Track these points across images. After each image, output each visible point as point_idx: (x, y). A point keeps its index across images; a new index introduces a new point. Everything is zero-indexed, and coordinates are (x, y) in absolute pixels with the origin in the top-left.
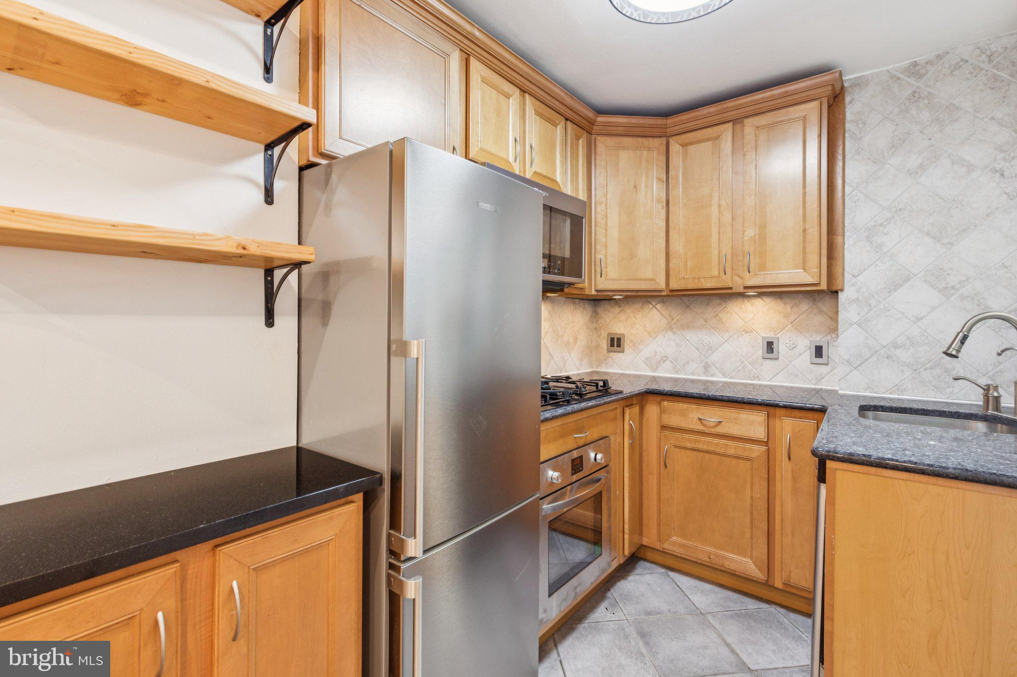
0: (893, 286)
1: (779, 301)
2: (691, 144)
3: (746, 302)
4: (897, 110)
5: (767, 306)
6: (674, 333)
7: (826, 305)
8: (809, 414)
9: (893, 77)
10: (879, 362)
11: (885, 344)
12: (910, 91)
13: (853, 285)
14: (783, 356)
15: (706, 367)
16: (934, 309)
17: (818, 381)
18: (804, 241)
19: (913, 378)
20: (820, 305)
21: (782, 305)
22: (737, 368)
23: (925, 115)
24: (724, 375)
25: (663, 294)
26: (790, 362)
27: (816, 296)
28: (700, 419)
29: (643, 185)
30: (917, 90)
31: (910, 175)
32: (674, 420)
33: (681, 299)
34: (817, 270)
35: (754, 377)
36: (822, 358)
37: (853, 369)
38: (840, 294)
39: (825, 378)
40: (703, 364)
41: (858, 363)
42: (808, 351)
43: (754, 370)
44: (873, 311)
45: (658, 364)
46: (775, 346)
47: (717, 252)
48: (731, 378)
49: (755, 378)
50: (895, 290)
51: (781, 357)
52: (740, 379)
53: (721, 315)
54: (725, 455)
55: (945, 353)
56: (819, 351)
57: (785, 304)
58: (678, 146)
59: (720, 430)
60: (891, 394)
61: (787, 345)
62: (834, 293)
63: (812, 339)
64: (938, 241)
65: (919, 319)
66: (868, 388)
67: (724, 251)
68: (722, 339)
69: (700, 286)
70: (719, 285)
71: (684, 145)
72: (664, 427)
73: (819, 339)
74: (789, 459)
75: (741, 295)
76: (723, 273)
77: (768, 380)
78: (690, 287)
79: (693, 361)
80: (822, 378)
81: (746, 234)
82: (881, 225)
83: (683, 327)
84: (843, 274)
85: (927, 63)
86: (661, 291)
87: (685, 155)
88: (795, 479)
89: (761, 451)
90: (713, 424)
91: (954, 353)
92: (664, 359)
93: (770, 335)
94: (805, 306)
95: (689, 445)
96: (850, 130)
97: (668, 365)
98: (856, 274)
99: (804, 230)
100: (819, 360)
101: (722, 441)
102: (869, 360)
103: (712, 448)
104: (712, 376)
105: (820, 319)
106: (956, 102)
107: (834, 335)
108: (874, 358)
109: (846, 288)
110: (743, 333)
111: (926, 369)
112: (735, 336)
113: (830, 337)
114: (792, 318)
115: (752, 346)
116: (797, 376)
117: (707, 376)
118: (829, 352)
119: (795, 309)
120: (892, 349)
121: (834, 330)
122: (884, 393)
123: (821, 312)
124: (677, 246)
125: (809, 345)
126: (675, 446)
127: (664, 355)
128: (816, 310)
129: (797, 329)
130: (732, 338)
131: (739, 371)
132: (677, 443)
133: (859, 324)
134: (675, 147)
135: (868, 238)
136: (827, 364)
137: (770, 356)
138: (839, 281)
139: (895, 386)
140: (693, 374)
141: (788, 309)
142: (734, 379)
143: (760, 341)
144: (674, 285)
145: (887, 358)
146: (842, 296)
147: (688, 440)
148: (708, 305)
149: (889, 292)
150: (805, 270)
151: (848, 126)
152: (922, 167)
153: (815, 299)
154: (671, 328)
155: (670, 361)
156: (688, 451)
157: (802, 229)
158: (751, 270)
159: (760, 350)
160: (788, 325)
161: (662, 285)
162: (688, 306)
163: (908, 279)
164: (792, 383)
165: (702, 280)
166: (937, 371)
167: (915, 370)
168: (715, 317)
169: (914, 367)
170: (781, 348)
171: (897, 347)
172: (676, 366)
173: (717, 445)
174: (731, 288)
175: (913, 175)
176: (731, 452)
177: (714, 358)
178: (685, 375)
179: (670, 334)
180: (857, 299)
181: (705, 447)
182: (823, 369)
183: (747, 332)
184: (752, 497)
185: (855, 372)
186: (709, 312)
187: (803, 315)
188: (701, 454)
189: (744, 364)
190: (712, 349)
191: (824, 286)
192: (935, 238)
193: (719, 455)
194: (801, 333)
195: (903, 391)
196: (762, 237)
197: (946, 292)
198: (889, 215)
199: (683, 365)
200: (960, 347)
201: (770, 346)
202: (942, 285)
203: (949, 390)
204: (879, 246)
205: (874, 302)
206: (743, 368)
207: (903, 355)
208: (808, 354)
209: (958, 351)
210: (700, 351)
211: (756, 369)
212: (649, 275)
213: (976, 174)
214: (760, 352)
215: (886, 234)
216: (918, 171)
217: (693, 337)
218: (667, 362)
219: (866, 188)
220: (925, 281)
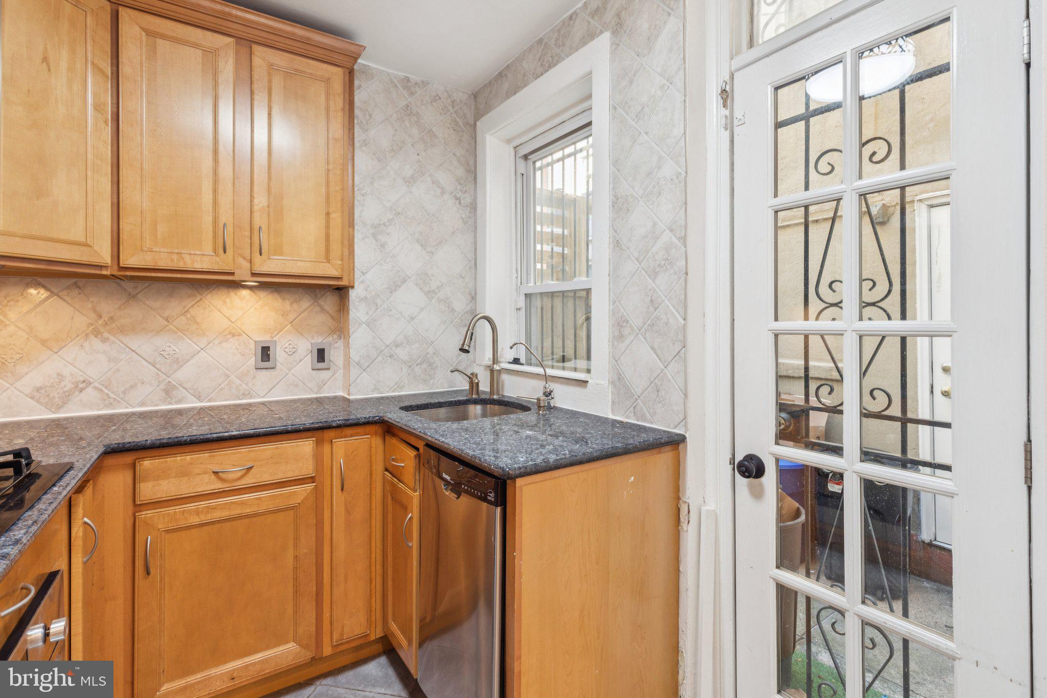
0: (394, 287)
1: (276, 295)
3: (232, 293)
4: (395, 116)
5: (260, 302)
6: (104, 340)
7: (330, 303)
8: (360, 430)
9: (392, 82)
10: (383, 361)
11: (388, 343)
12: (404, 103)
13: (362, 282)
14: (281, 364)
15: (169, 391)
16: (422, 309)
17: (320, 388)
18: (328, 227)
19: (409, 374)
20: (321, 302)
21: (280, 301)
22: (220, 385)
23: (415, 131)
24: (199, 399)
25: (104, 272)
26: (290, 370)
27: (317, 291)
28: (216, 473)
29: (64, 64)
30: (409, 105)
31: (405, 182)
32: (166, 488)
33: (118, 284)
34: (337, 263)
35: (243, 394)
36: (324, 361)
37: (362, 371)
38: (351, 291)
39: (327, 384)
40: (162, 386)
41: (367, 364)
42: (310, 356)
43: (244, 385)
44: (379, 310)
46: (271, 352)
47: (211, 219)
48: (210, 401)
49: (244, 395)
50: (395, 290)
51: (279, 365)
52: (225, 400)
53: (193, 312)
54: (256, 516)
55: (460, 350)
56: (321, 355)
57: (284, 299)
59: (249, 481)
60: (393, 392)
61: (286, 350)
62: (344, 290)
63: (313, 341)
64: (425, 249)
65: (412, 318)
66: (376, 389)
67: (222, 220)
68: (195, 346)
69: (181, 265)
72: (140, 507)
73: (320, 341)
74: (342, 489)
75: (236, 285)
76: (221, 251)
77: (262, 396)
78: (162, 264)
79: (142, 384)
80: (324, 385)
81: (256, 201)
82: (384, 224)
83: (122, 330)
85: (416, 84)
86: (101, 267)
88: (348, 512)
89: (308, 492)
90: (240, 474)
91: (467, 348)
92: (81, 386)
93: (265, 338)
94: (306, 303)
95: (195, 520)
96: (358, 117)
97: (90, 394)
98: (365, 271)
99: (329, 213)
100: (321, 365)
101: (253, 496)
102: (376, 360)
103: (235, 511)
104: (179, 401)
105: (322, 317)
106: (434, 129)
107: (335, 337)
108: (380, 358)
109: (356, 285)
110: (229, 336)
111: (417, 365)
112: (216, 342)
113: (331, 338)
114: (292, 317)
115: (241, 353)
116: (297, 386)
117: (170, 403)
118: (335, 355)
119: (295, 306)
120: (394, 348)
121: (341, 329)
122: (388, 392)
123: (323, 310)
125: (310, 348)
126: (166, 531)
127: (81, 379)
128: (318, 309)
129: (297, 330)
130: (211, 345)
131: (221, 389)
132: (172, 525)
133: (369, 325)
135: (374, 235)
136: (328, 369)
137: (266, 364)
139: (396, 384)
140: (142, 404)
141: (287, 305)
142: (215, 401)
143: (252, 346)
144: (130, 259)
145: (390, 357)
146: (352, 294)
147: (192, 514)
148: (171, 296)
149: (391, 292)
150: (328, 260)
152: (413, 179)
153: (316, 296)
154: (97, 333)
155: (96, 388)
156: (194, 531)
157: (325, 212)
158: (263, 251)
159: (252, 360)
160: (286, 326)
161: (104, 255)
162: (132, 297)
163: (404, 281)
164: (292, 396)
165: (187, 258)
166: (425, 366)
167: (410, 367)
168: (184, 314)
169: (409, 364)
170: (279, 354)
171: (397, 346)
172: (108, 395)
173: (243, 503)
175: (407, 183)
176: (264, 507)
177: (183, 374)
178: (127, 408)
179: (96, 343)
180: (366, 298)
181: (225, 513)
182: (325, 375)
183: (234, 336)
184: (296, 557)
185: (364, 374)
186: (174, 306)
187: (303, 314)
189: (231, 378)
190: (179, 362)
191: (341, 282)
192: (422, 245)
193: (247, 516)
194: (302, 335)
195: (401, 388)
196: (276, 210)
197: (430, 294)
198: (391, 217)
199: (124, 392)
200: (470, 343)
201: (265, 353)
202: (427, 289)
203: (432, 381)
204: (383, 246)
205: (379, 301)
206: (228, 384)
207: (402, 353)
208: (309, 360)
209: (469, 346)
210: (157, 366)
211: (246, 384)
212: (77, 234)
213: (446, 197)
214: (252, 361)
215: (388, 234)
216: (410, 181)
217: (145, 345)
218: (89, 390)
219: (372, 183)
220: (416, 284)
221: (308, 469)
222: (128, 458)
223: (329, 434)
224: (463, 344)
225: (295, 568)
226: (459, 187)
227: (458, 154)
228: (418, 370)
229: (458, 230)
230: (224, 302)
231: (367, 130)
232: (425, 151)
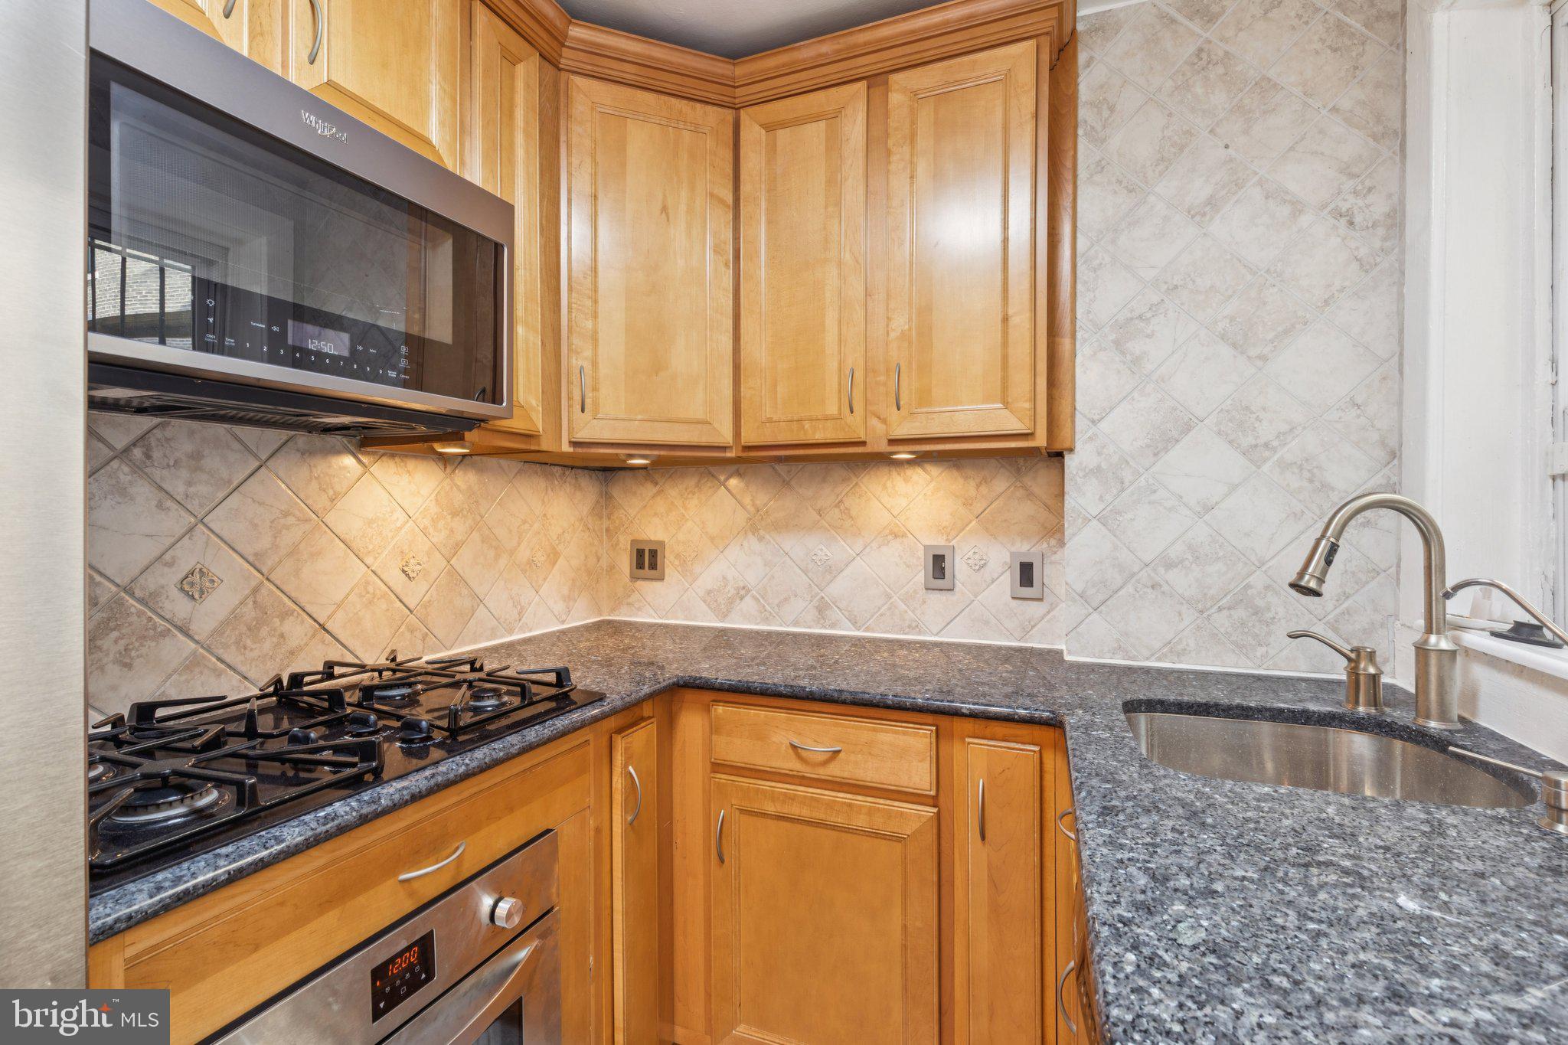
0: (1162, 443)
1: (955, 473)
2: (783, 125)
3: (894, 473)
4: (1170, 84)
5: (932, 485)
6: (761, 539)
7: (1039, 481)
8: (1023, 731)
9: (1162, 16)
10: (1137, 595)
11: (1147, 558)
12: (1192, 49)
13: (1091, 439)
14: (963, 584)
15: (822, 609)
16: (1234, 488)
17: (1026, 631)
18: (1005, 344)
19: (1199, 627)
20: (1027, 480)
21: (961, 481)
22: (879, 608)
23: (1219, 98)
24: (855, 623)
25: (729, 454)
26: (976, 596)
27: (1021, 461)
28: (794, 747)
29: (686, 209)
30: (1206, 47)
31: (1193, 217)
32: (737, 749)
34: (1027, 405)
35: (909, 627)
36: (1032, 586)
37: (1091, 610)
38: (1067, 457)
39: (1039, 626)
40: (815, 602)
41: (1101, 597)
42: (1008, 573)
43: (910, 612)
44: (1126, 492)
45: (731, 602)
46: (947, 564)
47: (836, 364)
48: (867, 630)
49: (912, 628)
50: (1166, 450)
51: (959, 586)
52: (885, 632)
53: (848, 502)
54: (847, 830)
55: (1293, 586)
56: (1026, 573)
57: (966, 478)
58: (757, 128)
59: (835, 770)
60: (1159, 659)
61: (969, 561)
62: (1057, 456)
63: (1013, 549)
64: (1242, 353)
65: (1208, 508)
66: (1119, 649)
67: (850, 363)
68: (850, 551)
69: (801, 438)
70: (841, 436)
71: (770, 128)
72: (717, 767)
73: (1026, 549)
74: (983, 838)
75: (882, 460)
76: (847, 411)
77: (935, 632)
78: (784, 438)
79: (796, 596)
80: (1033, 627)
81: (893, 325)
82: (1140, 317)
83: (778, 527)
84: (1073, 416)
86: (724, 448)
87: (772, 149)
88: (994, 884)
89: (924, 820)
90: (822, 758)
91: (1313, 584)
92: (742, 592)
93: (938, 541)
94: (1001, 483)
95: (770, 808)
96: (1086, 122)
97: (748, 604)
98: (1096, 417)
99: (1005, 319)
100: (1026, 592)
101: (842, 797)
102: (1120, 593)
103: (819, 815)
104: (833, 626)
105: (1028, 508)
106: (1272, 74)
107: (1053, 542)
108: (1129, 588)
109: (1078, 446)
110: (890, 537)
111: (1220, 609)
112: (874, 545)
113: (1045, 545)
114: (979, 507)
115: (905, 563)
116: (987, 623)
117: (823, 626)
118: (1047, 574)
119: (984, 489)
120: (1162, 570)
121: (1054, 529)
122: (1147, 659)
123: (1030, 495)
124: (757, 348)
125: (1008, 560)
126: (742, 811)
127: (742, 584)
128: (1020, 493)
129: (987, 530)
130: (868, 549)
131: (881, 615)
132: (746, 805)
133: (1102, 520)
134: (752, 132)
135: (1117, 343)
136: (1041, 600)
137: (939, 583)
138: (1065, 432)
139: (1165, 645)
140: (796, 623)
141: (972, 484)
142: (873, 631)
143: (921, 553)
144: (751, 436)
145: (1153, 587)
146: (1070, 461)
147: (771, 795)
148: (824, 480)
149: (1155, 455)
150: (1006, 404)
152: (1212, 204)
153: (1018, 470)
154: (754, 530)
155: (754, 597)
156: (769, 822)
157: (1000, 317)
158: (902, 403)
159: (921, 575)
160: (970, 522)
161: (727, 433)
163: (1187, 428)
164: (980, 639)
165: (807, 425)
166: (1240, 613)
167: (1201, 612)
168: (837, 506)
169: (1200, 606)
170: (960, 567)
171: (1169, 565)
172: (764, 606)
173: (830, 805)
174: (863, 443)
175: (1198, 218)
176: (860, 822)
177: (837, 588)
178: (781, 626)
179: (752, 542)
180: (1099, 468)
181: (805, 812)
182: (1034, 609)
183: (896, 536)
184: (905, 927)
185: (1095, 615)
186: (827, 495)
187: (997, 502)
188: (798, 827)
189: (893, 600)
190: (832, 572)
191: (1040, 441)
192: (1234, 346)
193: (833, 828)
194: (995, 538)
195: (1180, 655)
196: (923, 333)
197: (1254, 454)
198: (1155, 299)
199: (778, 606)
200: (1324, 572)
201: (939, 565)
202: (1247, 441)
203: (1261, 651)
204: (1137, 361)
205: (1127, 475)
206: (890, 609)
207: (1181, 581)
208: (1008, 580)
209: (1321, 581)
210: (810, 574)
211: (913, 612)
213: (1305, 220)
214: (920, 577)
215: (1149, 336)
216: (1203, 212)
217: (797, 546)
218: (748, 599)
219: (1113, 242)
220: (1219, 433)
221: (920, 779)
223: (959, 724)
224: (1301, 574)
225: (904, 947)
226: (1349, 185)
227: (1346, 104)
228: (1222, 621)
229: (1342, 290)
230: (885, 487)
231: (1103, 141)
232: (1246, 132)
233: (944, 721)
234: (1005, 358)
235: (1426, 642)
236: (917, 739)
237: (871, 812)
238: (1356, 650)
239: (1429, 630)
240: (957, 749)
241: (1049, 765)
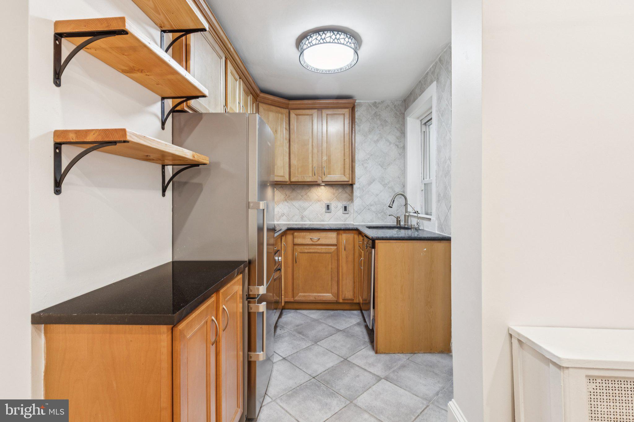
0: (370, 183)
1: (331, 188)
2: (300, 115)
3: (319, 188)
4: (371, 118)
5: (327, 190)
6: (288, 202)
7: (348, 189)
8: (351, 232)
9: (369, 105)
11: (368, 204)
12: (374, 112)
13: (358, 182)
15: (302, 218)
16: (381, 192)
17: (345, 221)
18: (344, 164)
19: (376, 217)
20: (345, 190)
21: (333, 190)
22: (315, 217)
23: (379, 122)
24: (310, 221)
25: (287, 183)
26: (335, 213)
28: (311, 239)
29: (279, 130)
30: (376, 112)
31: (375, 142)
32: (298, 241)
33: (291, 186)
34: (348, 176)
36: (347, 211)
37: (358, 215)
41: (360, 212)
42: (342, 208)
44: (364, 192)
45: (280, 217)
46: (330, 207)
47: (311, 166)
48: (313, 222)
49: (322, 221)
51: (332, 212)
53: (308, 194)
54: (321, 253)
55: (389, 206)
56: (345, 208)
57: (334, 189)
58: (294, 115)
59: (319, 242)
60: (370, 223)
61: (334, 206)
62: (352, 185)
63: (343, 203)
64: (382, 168)
65: (377, 195)
66: (363, 221)
67: (314, 166)
68: (309, 204)
69: (304, 180)
70: (313, 180)
71: (297, 115)
72: (294, 245)
73: (345, 203)
74: (345, 250)
75: (319, 185)
76: (314, 175)
77: (327, 221)
78: (300, 180)
79: (296, 215)
80: (347, 219)
81: (323, 159)
82: (366, 160)
83: (292, 199)
84: (355, 178)
85: (379, 103)
86: (286, 182)
87: (297, 119)
88: (347, 257)
89: (335, 249)
90: (316, 240)
91: (391, 206)
93: (328, 202)
94: (340, 191)
95: (306, 251)
96: (357, 122)
97: (284, 217)
98: (359, 178)
99: (344, 160)
100: (345, 212)
101: (320, 247)
102: (363, 211)
103: (316, 251)
104: (305, 221)
105: (346, 195)
106: (386, 119)
107: (350, 202)
108: (365, 210)
109: (356, 183)
111: (379, 213)
114: (336, 195)
115: (321, 207)
116: (338, 219)
117: (303, 222)
118: (349, 208)
119: (337, 191)
120: (370, 206)
121: (351, 199)
122: (368, 223)
123: (346, 192)
124: (294, 162)
125: (342, 206)
126: (300, 253)
127: (283, 213)
128: (344, 192)
129: (338, 200)
130: (313, 204)
132: (301, 251)
133: (360, 197)
134: (293, 115)
135: (362, 164)
136: (348, 213)
137: (328, 211)
138: (354, 181)
140: (296, 221)
141: (335, 191)
142: (314, 222)
143: (324, 205)
144: (293, 179)
145: (369, 209)
146: (355, 186)
147: (306, 249)
148: (303, 189)
149: (369, 185)
150: (345, 176)
151: (356, 120)
152: (378, 140)
153: (344, 187)
154: (286, 200)
155: (286, 216)
156: (306, 254)
157: (343, 159)
158: (325, 174)
159: (324, 209)
160: (334, 198)
161: (287, 179)
162: (293, 190)
163: (374, 181)
164: (336, 222)
165: (305, 178)
166: (382, 214)
168: (306, 194)
169: (376, 213)
170: (332, 207)
173: (318, 249)
174: (316, 182)
176: (323, 251)
177: (306, 213)
178: (292, 222)
179: (286, 203)
180: (359, 188)
181: (313, 251)
182: (347, 216)
183: (319, 201)
184: (331, 268)
186: (303, 192)
187: (340, 194)
188: (311, 254)
189: (318, 215)
190: (305, 209)
191: (350, 183)
192: (381, 166)
193: (319, 253)
194: (339, 201)
195: (373, 222)
196: (329, 161)
197: (385, 185)
198: (369, 157)
199: (292, 217)
200: (393, 204)
201: (328, 207)
202: (383, 183)
203: (385, 220)
204: (366, 168)
205: (364, 189)
206: (317, 217)
207: (373, 208)
208: (342, 210)
209: (392, 205)
210: (300, 210)
211: (322, 217)
212: (282, 174)
213: (392, 145)
214: (324, 210)
215: (368, 163)
216: (377, 142)
217: (297, 204)
218: (284, 216)
219: (362, 145)
220: (379, 182)
221: (334, 241)
222: (292, 232)
223: (341, 232)
224: (390, 205)
226: (398, 140)
227: (397, 127)
228: (379, 215)
229: (397, 158)
230: (316, 191)
231: (360, 126)
232: (383, 129)
233: (338, 231)
234: (344, 167)
235: (405, 214)
236: (334, 235)
237: (326, 249)
238: (398, 217)
239: (406, 213)
240: (340, 236)
241: (355, 237)
